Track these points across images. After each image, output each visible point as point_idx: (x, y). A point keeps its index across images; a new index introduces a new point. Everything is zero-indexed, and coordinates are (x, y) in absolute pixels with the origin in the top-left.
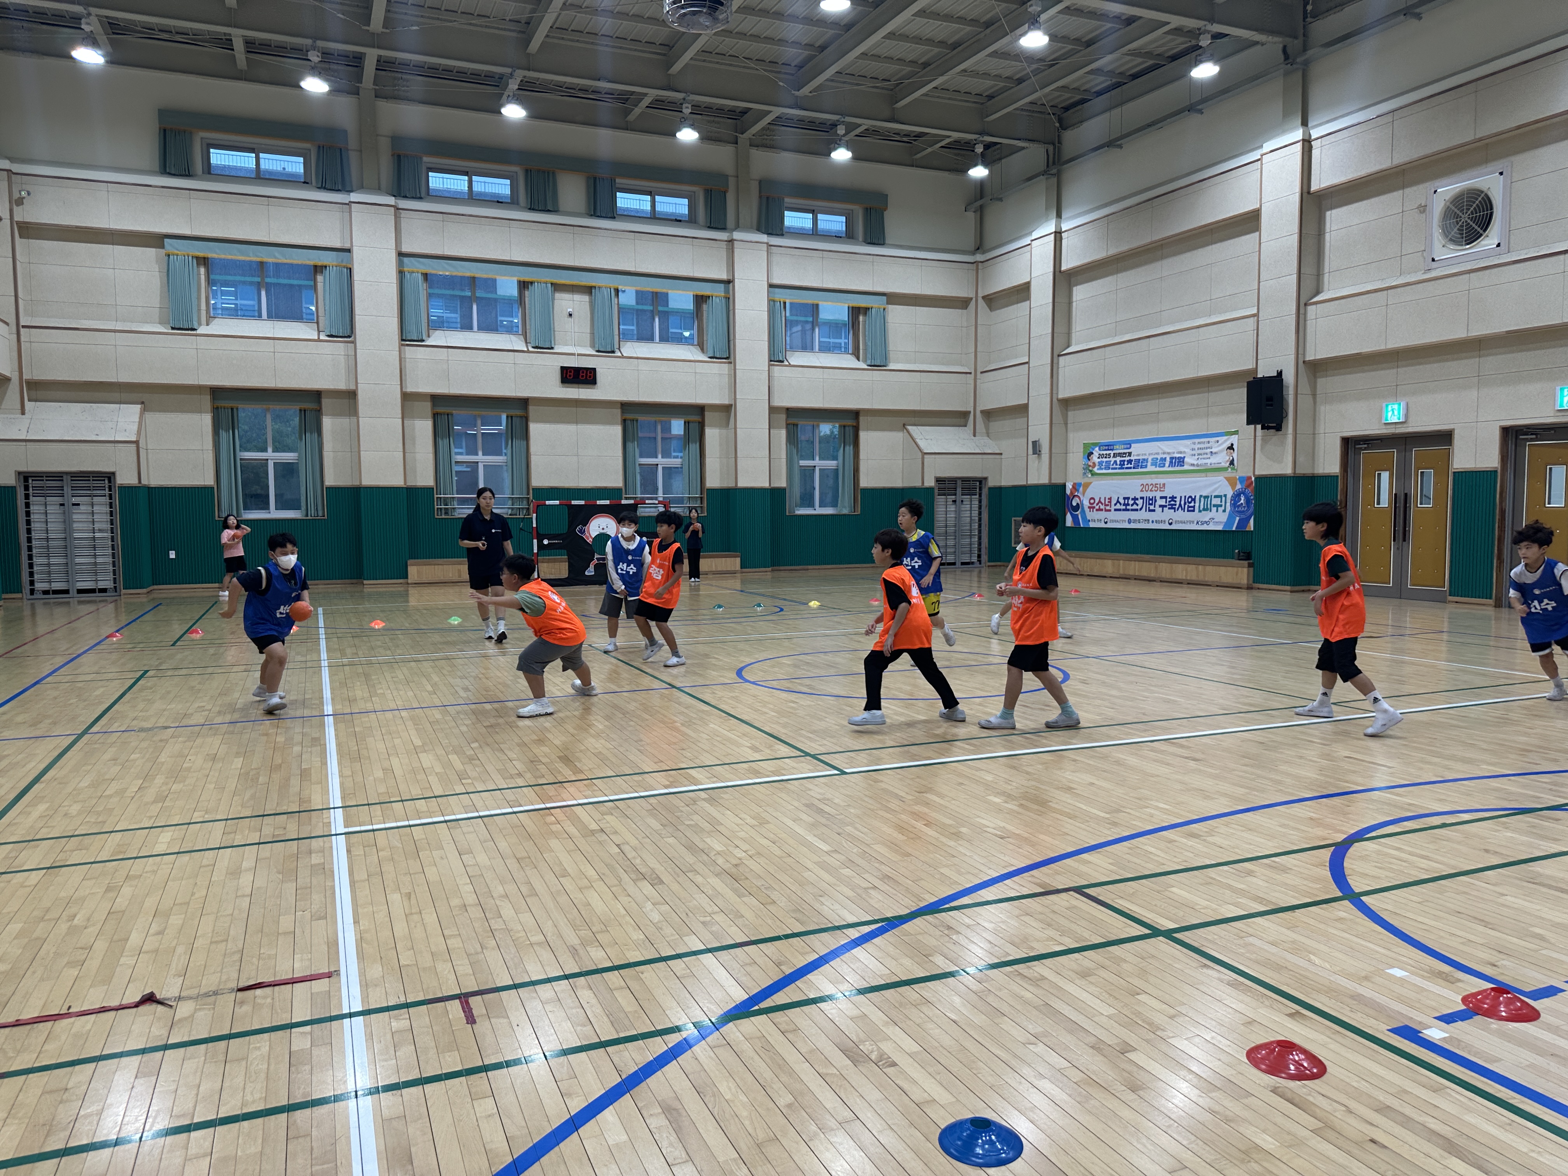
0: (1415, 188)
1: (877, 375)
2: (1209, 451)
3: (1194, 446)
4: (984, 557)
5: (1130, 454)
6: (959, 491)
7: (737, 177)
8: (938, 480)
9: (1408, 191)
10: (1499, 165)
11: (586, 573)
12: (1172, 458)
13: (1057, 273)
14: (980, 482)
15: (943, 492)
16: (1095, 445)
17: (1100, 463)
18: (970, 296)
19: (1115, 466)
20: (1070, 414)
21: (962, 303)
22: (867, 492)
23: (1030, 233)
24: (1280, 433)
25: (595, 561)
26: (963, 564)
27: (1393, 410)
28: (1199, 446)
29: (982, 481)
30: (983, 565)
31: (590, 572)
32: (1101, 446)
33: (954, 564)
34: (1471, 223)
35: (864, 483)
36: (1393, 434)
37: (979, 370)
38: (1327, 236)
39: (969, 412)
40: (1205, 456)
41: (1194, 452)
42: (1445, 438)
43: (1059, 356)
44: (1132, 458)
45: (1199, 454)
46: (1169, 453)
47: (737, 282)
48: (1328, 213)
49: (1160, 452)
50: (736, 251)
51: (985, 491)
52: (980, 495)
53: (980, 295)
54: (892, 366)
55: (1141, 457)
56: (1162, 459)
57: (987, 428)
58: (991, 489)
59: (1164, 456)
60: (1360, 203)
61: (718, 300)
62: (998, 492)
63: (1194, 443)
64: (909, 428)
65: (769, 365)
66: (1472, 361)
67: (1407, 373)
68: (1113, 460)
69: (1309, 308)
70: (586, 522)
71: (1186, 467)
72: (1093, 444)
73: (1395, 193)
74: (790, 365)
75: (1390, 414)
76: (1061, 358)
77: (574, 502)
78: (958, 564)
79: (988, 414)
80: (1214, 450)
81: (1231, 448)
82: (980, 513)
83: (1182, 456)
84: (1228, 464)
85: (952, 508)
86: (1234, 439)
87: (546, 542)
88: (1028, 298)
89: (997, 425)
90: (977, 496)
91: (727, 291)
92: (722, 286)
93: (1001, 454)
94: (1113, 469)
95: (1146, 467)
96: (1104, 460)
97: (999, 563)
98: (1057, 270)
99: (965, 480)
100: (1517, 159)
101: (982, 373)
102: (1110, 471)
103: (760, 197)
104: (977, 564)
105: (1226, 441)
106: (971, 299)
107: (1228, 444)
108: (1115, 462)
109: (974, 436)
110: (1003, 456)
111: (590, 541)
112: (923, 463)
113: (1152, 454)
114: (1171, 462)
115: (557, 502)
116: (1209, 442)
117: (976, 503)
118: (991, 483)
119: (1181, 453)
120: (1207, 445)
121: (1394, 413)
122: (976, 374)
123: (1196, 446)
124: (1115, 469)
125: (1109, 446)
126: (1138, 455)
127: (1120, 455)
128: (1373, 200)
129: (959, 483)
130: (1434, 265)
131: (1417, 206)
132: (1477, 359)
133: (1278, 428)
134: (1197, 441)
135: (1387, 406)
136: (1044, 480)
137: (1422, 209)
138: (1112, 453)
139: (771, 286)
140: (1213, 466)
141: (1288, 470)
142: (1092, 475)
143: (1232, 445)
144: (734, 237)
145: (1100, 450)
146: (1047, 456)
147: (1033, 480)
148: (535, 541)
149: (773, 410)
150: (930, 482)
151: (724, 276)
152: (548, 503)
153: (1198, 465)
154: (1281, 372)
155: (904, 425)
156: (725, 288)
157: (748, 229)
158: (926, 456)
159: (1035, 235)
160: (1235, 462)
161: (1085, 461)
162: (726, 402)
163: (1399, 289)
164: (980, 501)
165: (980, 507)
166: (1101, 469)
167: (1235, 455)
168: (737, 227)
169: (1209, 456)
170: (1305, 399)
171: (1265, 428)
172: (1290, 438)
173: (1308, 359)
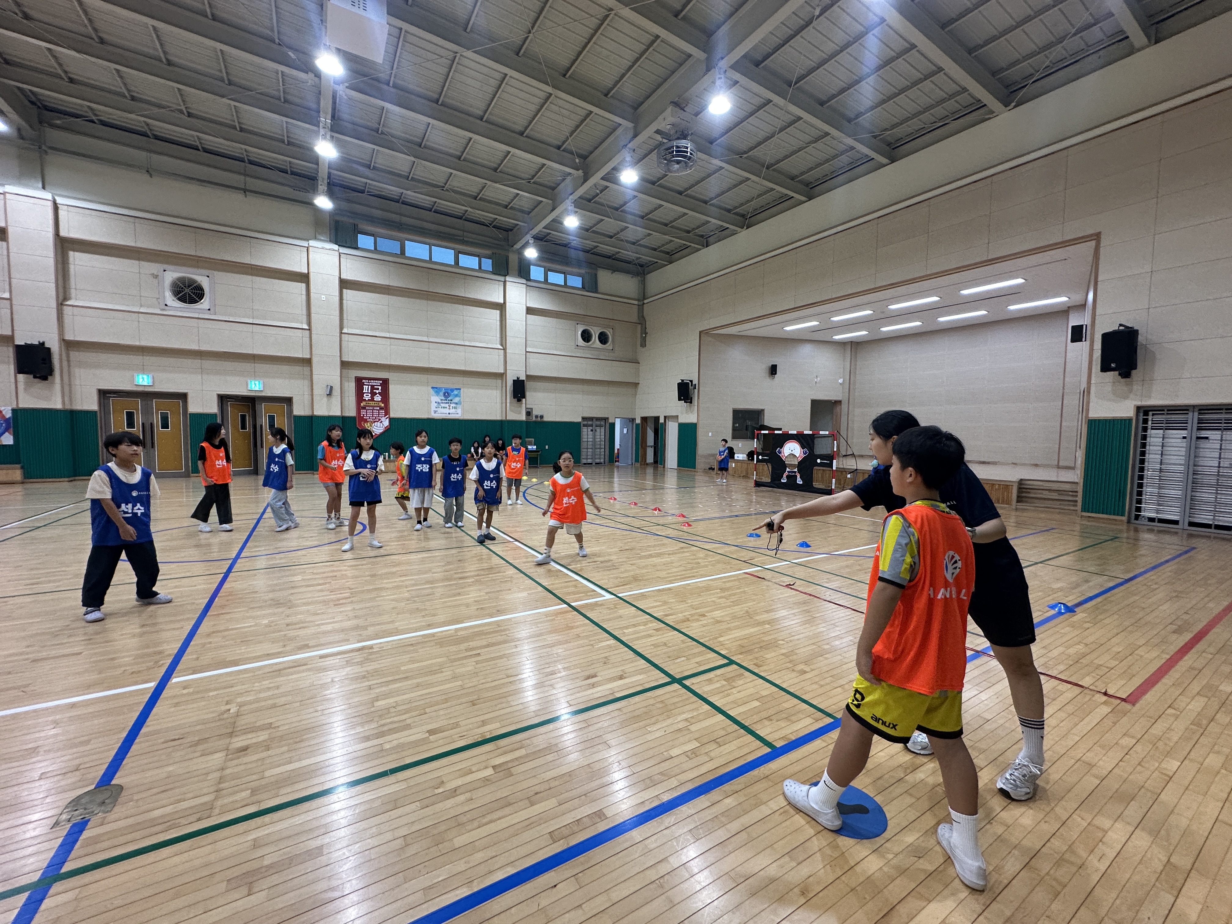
0: (148, 263)
9: (142, 263)
10: (207, 272)
27: (143, 378)
34: (191, 294)
36: (143, 391)
38: (72, 266)
48: (72, 253)
60: (102, 256)
66: (196, 361)
67: (152, 360)
69: (64, 307)
73: (132, 261)
75: (140, 380)
100: (218, 274)
121: (143, 380)
130: (167, 308)
131: (150, 274)
133: (45, 378)
135: (137, 375)
137: (155, 277)
141: (58, 406)
154: (44, 343)
163: (147, 315)
170: (65, 364)
171: (35, 377)
172: (57, 386)
173: (67, 338)
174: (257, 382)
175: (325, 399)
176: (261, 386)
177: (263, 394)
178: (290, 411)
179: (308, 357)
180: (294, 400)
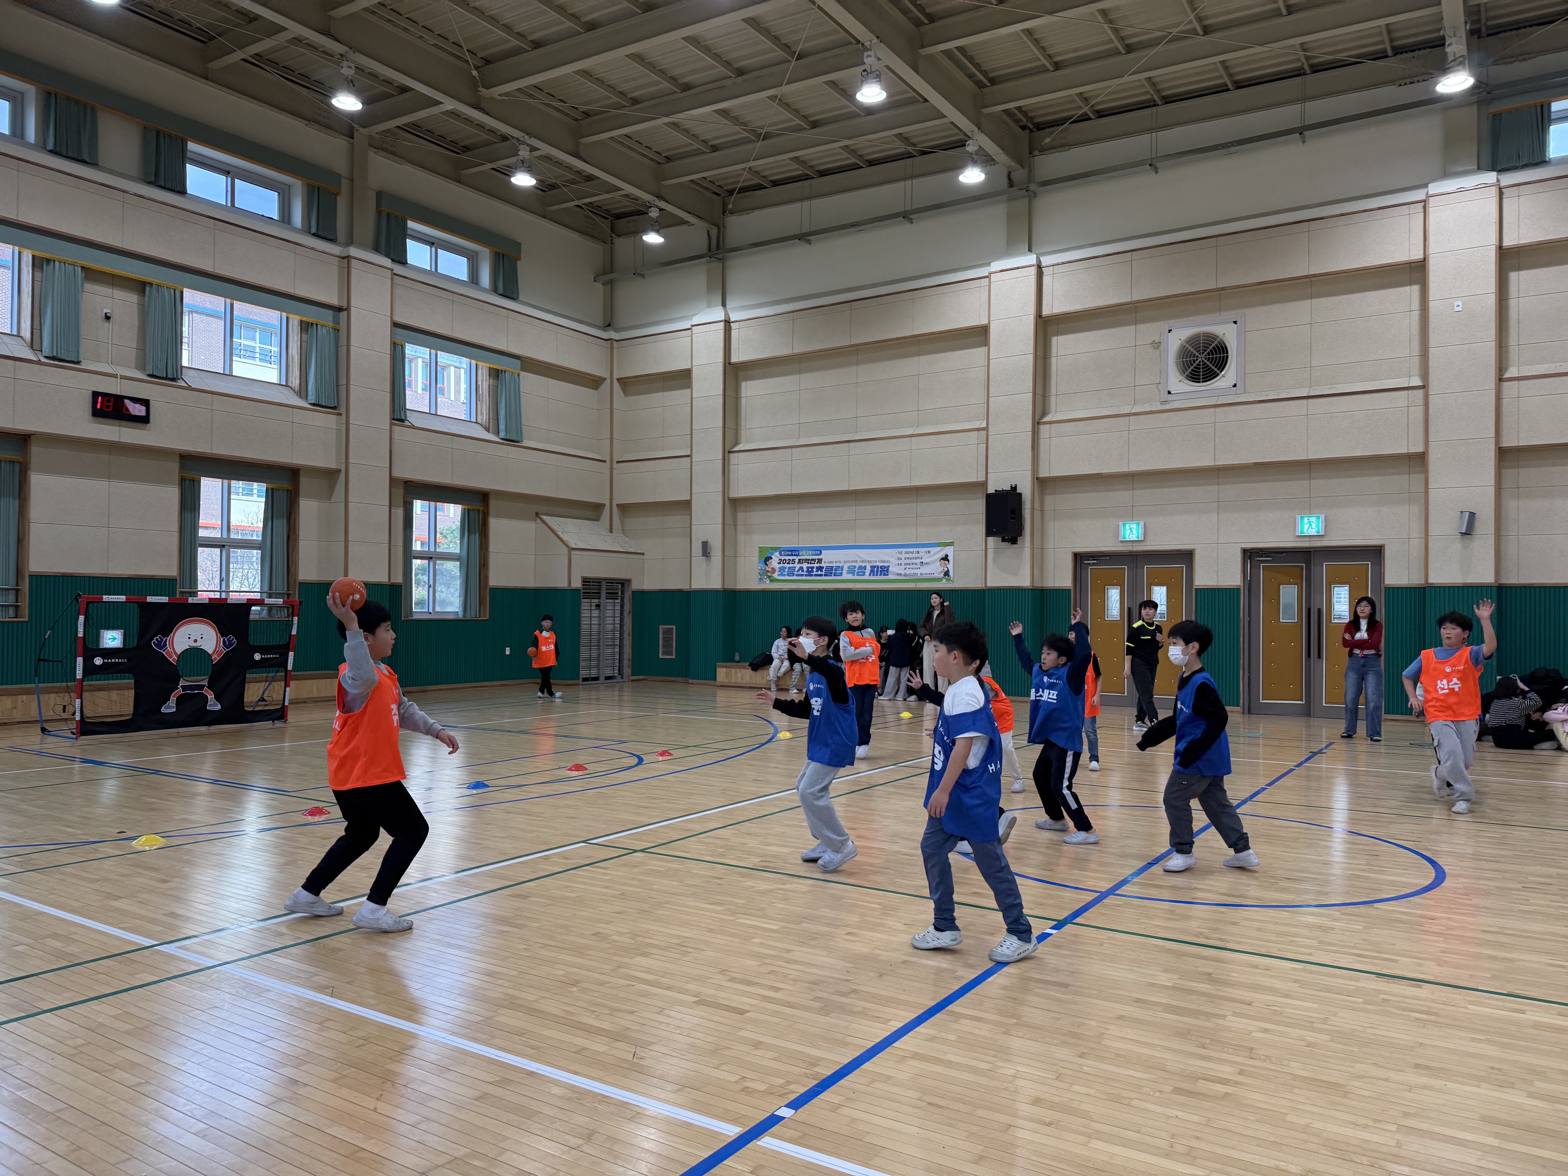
0: (1148, 325)
1: (511, 451)
2: (918, 561)
3: (900, 556)
4: (627, 671)
5: (820, 561)
6: (603, 594)
7: (352, 180)
8: (586, 581)
9: (1140, 327)
10: (1233, 315)
11: (163, 710)
12: (873, 567)
13: (727, 364)
14: (623, 584)
15: (588, 595)
16: (775, 549)
17: (782, 569)
18: (604, 376)
19: (800, 572)
20: (740, 516)
21: (594, 382)
22: (495, 591)
23: (690, 317)
24: (1015, 546)
25: (179, 691)
26: (607, 678)
27: (1131, 529)
28: (907, 555)
29: (624, 583)
30: (625, 679)
31: (170, 707)
32: (781, 551)
33: (597, 679)
34: (1208, 363)
35: (495, 580)
36: (1130, 552)
37: (615, 460)
38: (1054, 360)
39: (604, 505)
40: (914, 566)
41: (900, 562)
42: (1186, 557)
43: (729, 452)
44: (823, 565)
45: (905, 564)
46: (868, 562)
47: (353, 311)
48: (1054, 339)
49: (859, 560)
50: (354, 273)
51: (628, 595)
52: (622, 599)
53: (616, 376)
54: (526, 443)
55: (834, 565)
56: (860, 567)
57: (623, 525)
58: (636, 593)
59: (863, 565)
60: (1090, 333)
61: (324, 330)
62: (641, 596)
63: (901, 553)
64: (544, 517)
65: (392, 424)
66: (1211, 488)
67: (1144, 495)
68: (797, 566)
69: (1042, 427)
70: (168, 629)
71: (890, 577)
72: (772, 548)
73: (1128, 328)
74: (413, 427)
75: (1128, 532)
76: (732, 455)
77: (150, 599)
78: (602, 679)
79: (624, 508)
80: (924, 560)
81: (946, 558)
82: (622, 620)
83: (886, 565)
84: (942, 575)
85: (595, 613)
86: (949, 551)
87: (98, 661)
88: (689, 385)
89: (636, 522)
90: (619, 601)
91: (336, 321)
92: (330, 313)
93: (643, 554)
94: (797, 575)
95: (841, 574)
96: (786, 565)
97: (641, 677)
98: (727, 361)
99: (610, 581)
100: (1250, 312)
101: (618, 462)
102: (795, 578)
103: (379, 212)
104: (619, 679)
105: (939, 552)
106: (605, 379)
107: (942, 555)
108: (801, 568)
109: (611, 531)
110: (645, 557)
111: (173, 659)
112: (570, 560)
113: (848, 562)
114: (872, 571)
115: (123, 598)
116: (918, 552)
117: (618, 607)
118: (635, 586)
119: (884, 562)
120: (915, 555)
121: (1131, 532)
122: (613, 463)
123: (903, 556)
124: (802, 575)
125: (793, 552)
126: (830, 562)
127: (807, 561)
128: (1103, 332)
129: (604, 584)
130: (1170, 397)
131: (1150, 342)
132: (1216, 487)
133: (1014, 541)
134: (904, 550)
135: (1124, 525)
136: (716, 584)
137: (1156, 345)
138: (797, 559)
139: (395, 325)
140: (924, 576)
141: (1026, 583)
142: (771, 581)
143: (947, 556)
144: (352, 254)
145: (781, 554)
146: (720, 558)
147: (698, 584)
148: (80, 660)
149: (393, 481)
150: (577, 584)
151: (334, 301)
152: (105, 598)
153: (905, 575)
154: (1016, 487)
155: (537, 514)
156: (334, 317)
157: (362, 246)
158: (573, 552)
159: (696, 320)
160: (951, 573)
161: (763, 566)
162: (333, 466)
163: (1141, 417)
164: (622, 606)
165: (622, 612)
166: (782, 575)
167: (950, 567)
168: (350, 242)
169: (918, 566)
170: (1037, 514)
171: (1003, 540)
172: (1027, 552)
173: (1041, 475)
174: (1314, 519)
175: (1457, 545)
176: (1321, 526)
177: (1325, 543)
178: (1379, 575)
179: (1420, 449)
180: (1388, 553)
